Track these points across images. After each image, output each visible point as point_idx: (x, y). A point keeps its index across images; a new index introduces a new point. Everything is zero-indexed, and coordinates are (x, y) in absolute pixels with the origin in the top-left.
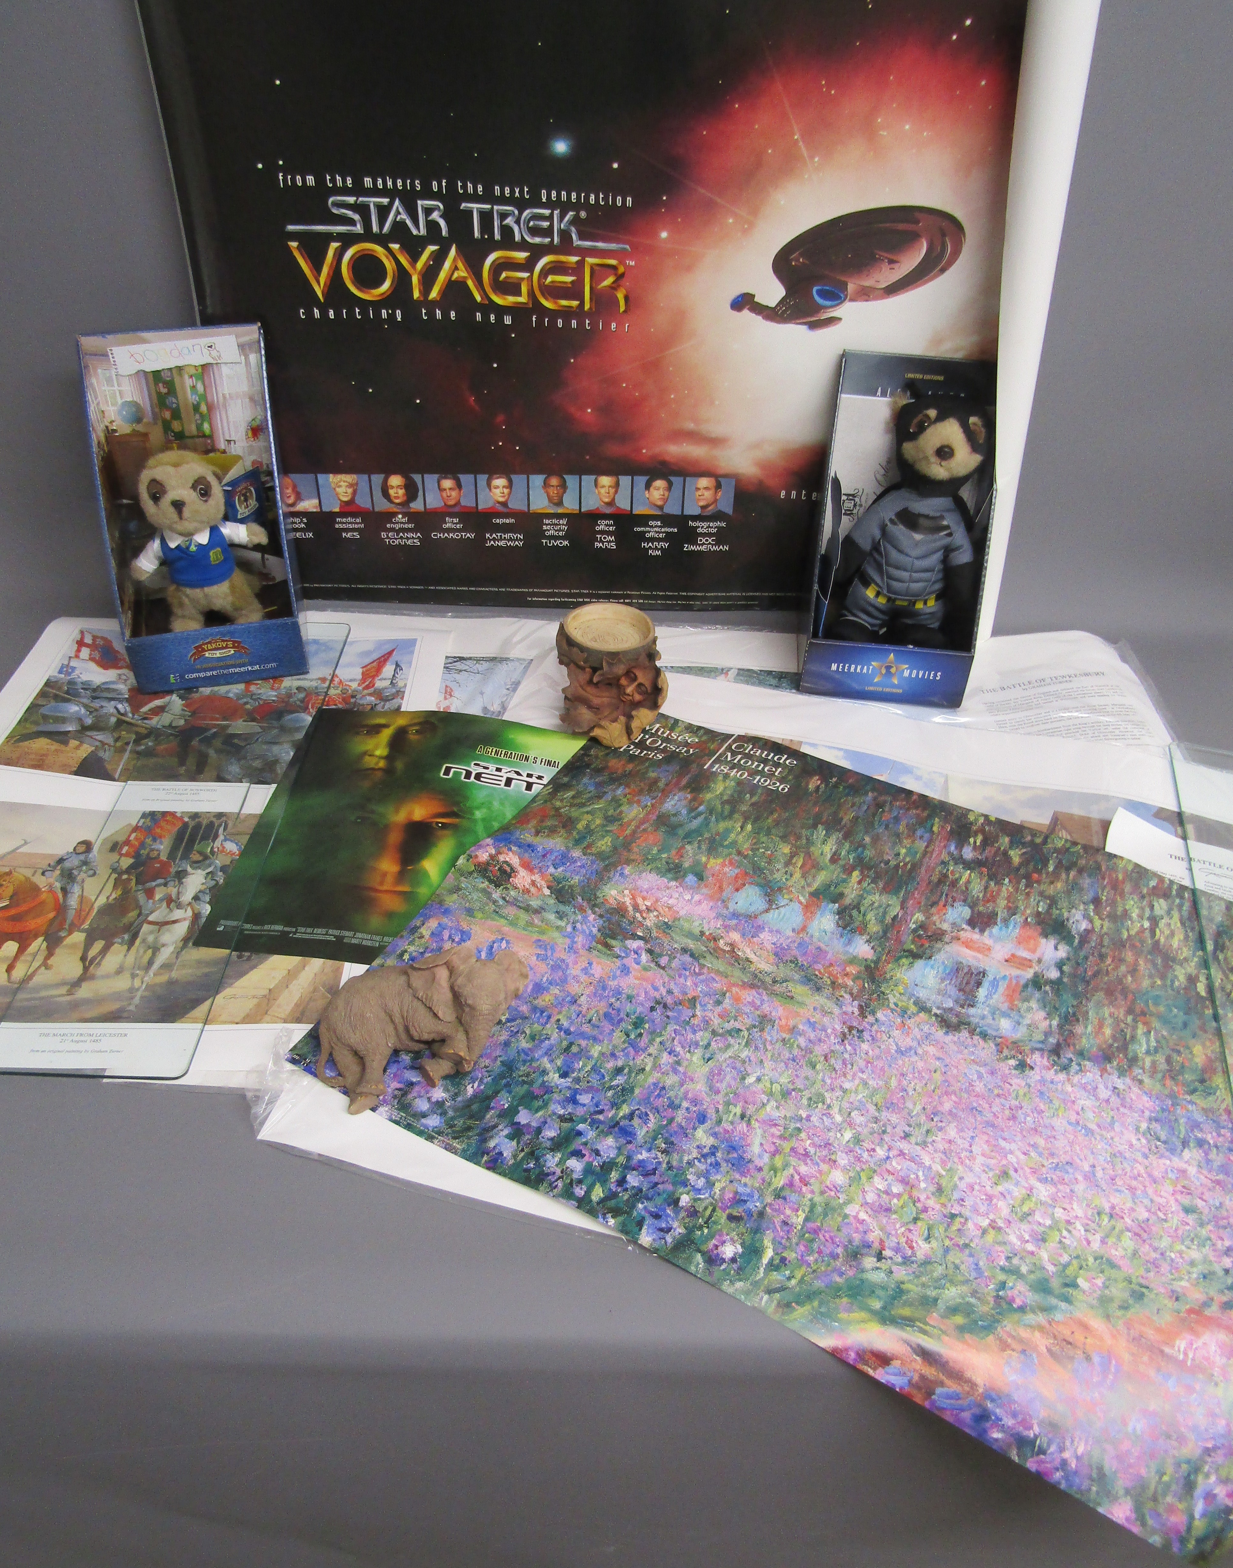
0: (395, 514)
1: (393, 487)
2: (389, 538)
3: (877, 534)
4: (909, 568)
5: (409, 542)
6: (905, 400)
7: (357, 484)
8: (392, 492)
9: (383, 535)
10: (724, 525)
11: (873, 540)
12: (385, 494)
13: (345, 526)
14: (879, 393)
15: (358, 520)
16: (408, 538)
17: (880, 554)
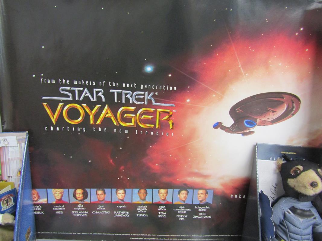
0: (78, 204)
1: (78, 194)
2: (75, 214)
3: (282, 217)
4: (301, 234)
5: (83, 215)
6: (282, 162)
7: (63, 193)
8: (77, 196)
9: (73, 212)
10: (209, 208)
11: (280, 220)
12: (75, 196)
13: (57, 209)
14: (271, 159)
15: (63, 207)
16: (83, 214)
17: (284, 226)
